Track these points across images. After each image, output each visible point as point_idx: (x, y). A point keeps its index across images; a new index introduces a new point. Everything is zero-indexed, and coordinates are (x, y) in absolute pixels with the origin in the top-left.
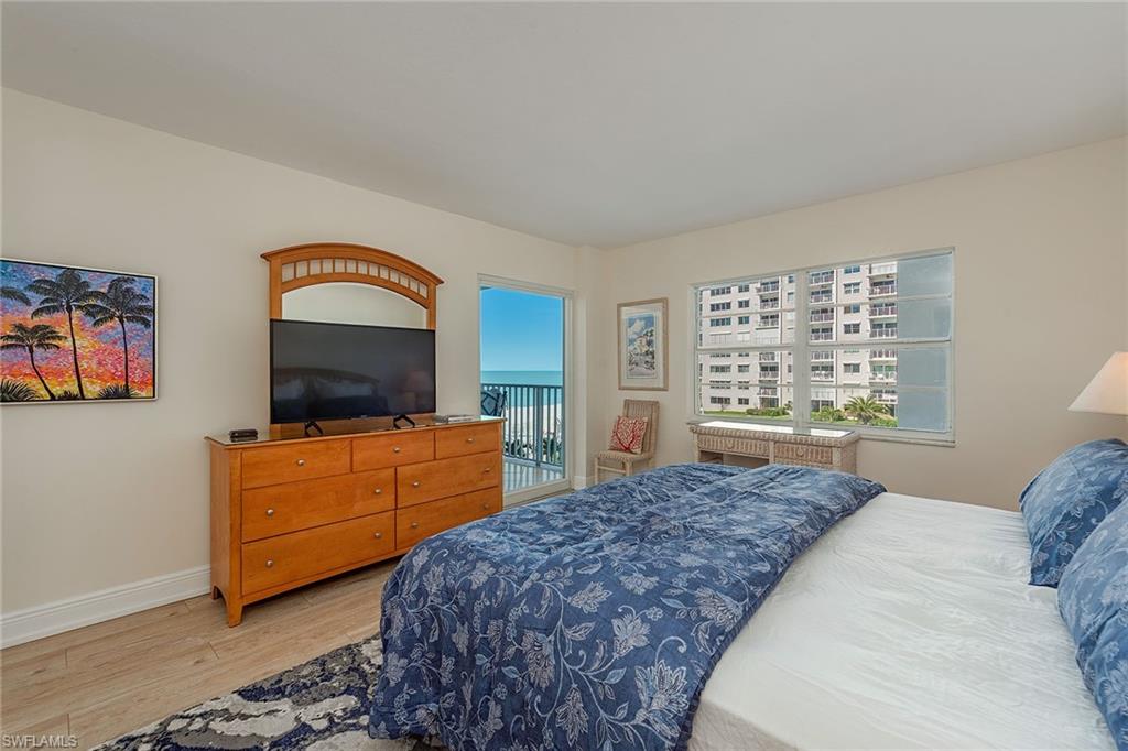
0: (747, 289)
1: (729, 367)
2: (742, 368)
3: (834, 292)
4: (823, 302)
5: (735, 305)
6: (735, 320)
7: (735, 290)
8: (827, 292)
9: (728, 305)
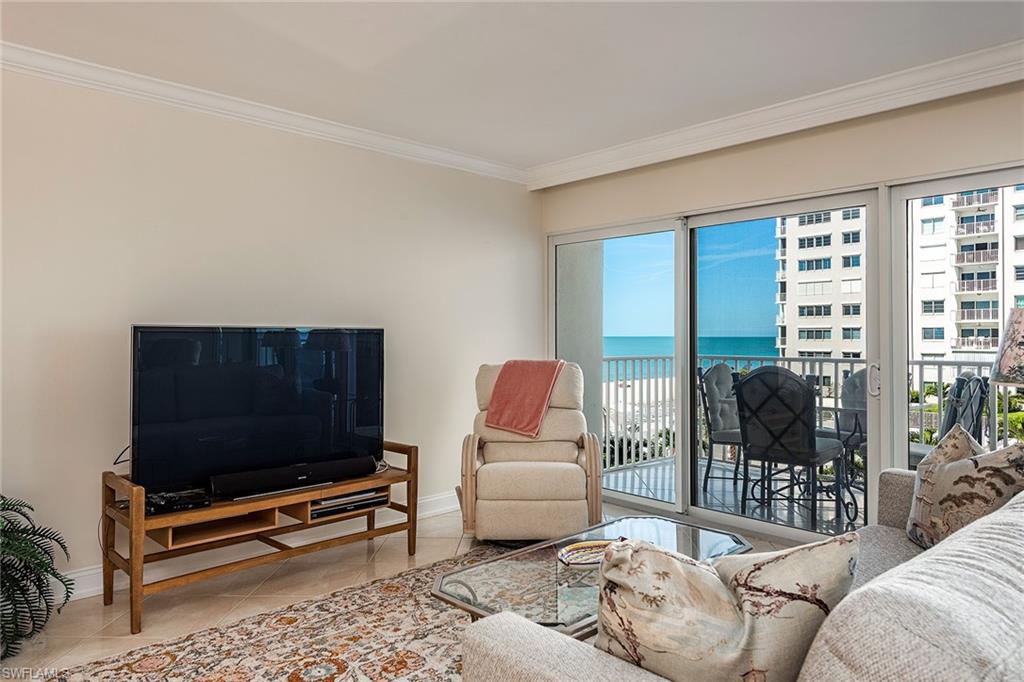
0: (856, 216)
1: (828, 331)
2: (848, 333)
3: (998, 217)
4: (981, 234)
5: (837, 239)
6: (837, 263)
7: (837, 216)
8: (987, 219)
9: (826, 240)
